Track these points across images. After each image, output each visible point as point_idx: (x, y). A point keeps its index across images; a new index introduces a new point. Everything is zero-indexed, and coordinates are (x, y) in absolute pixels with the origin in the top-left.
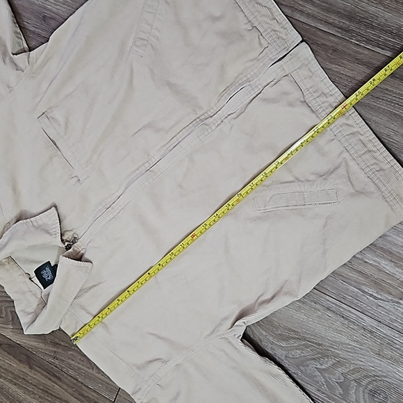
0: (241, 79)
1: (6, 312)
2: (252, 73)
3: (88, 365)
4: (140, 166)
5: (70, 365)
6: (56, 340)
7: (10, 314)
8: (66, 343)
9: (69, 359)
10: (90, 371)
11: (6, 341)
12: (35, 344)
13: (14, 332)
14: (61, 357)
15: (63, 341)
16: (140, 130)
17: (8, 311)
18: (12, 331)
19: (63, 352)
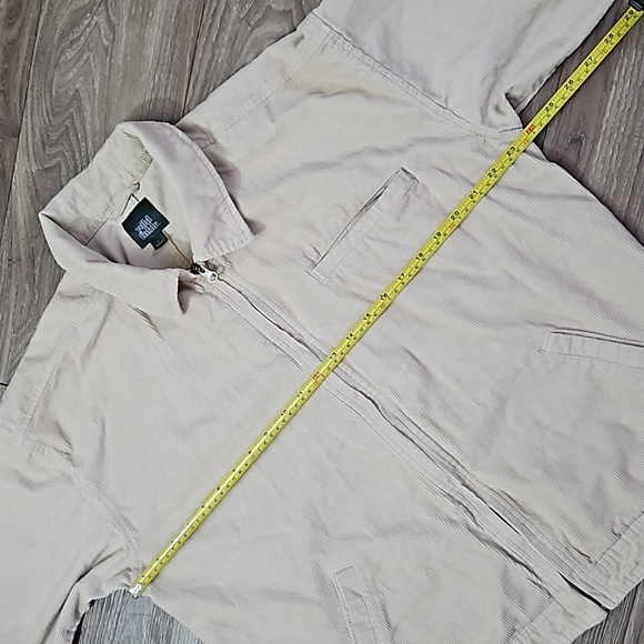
0: (532, 524)
1: (55, 156)
2: (545, 541)
3: (17, 323)
4: (359, 374)
5: (8, 291)
6: (39, 259)
7: (54, 162)
8: (40, 277)
9: (17, 287)
10: (10, 329)
11: (8, 163)
12: (21, 221)
13: (28, 178)
14: (14, 272)
15: (40, 270)
16: (417, 361)
17: (59, 159)
18: (27, 172)
19: (24, 273)
